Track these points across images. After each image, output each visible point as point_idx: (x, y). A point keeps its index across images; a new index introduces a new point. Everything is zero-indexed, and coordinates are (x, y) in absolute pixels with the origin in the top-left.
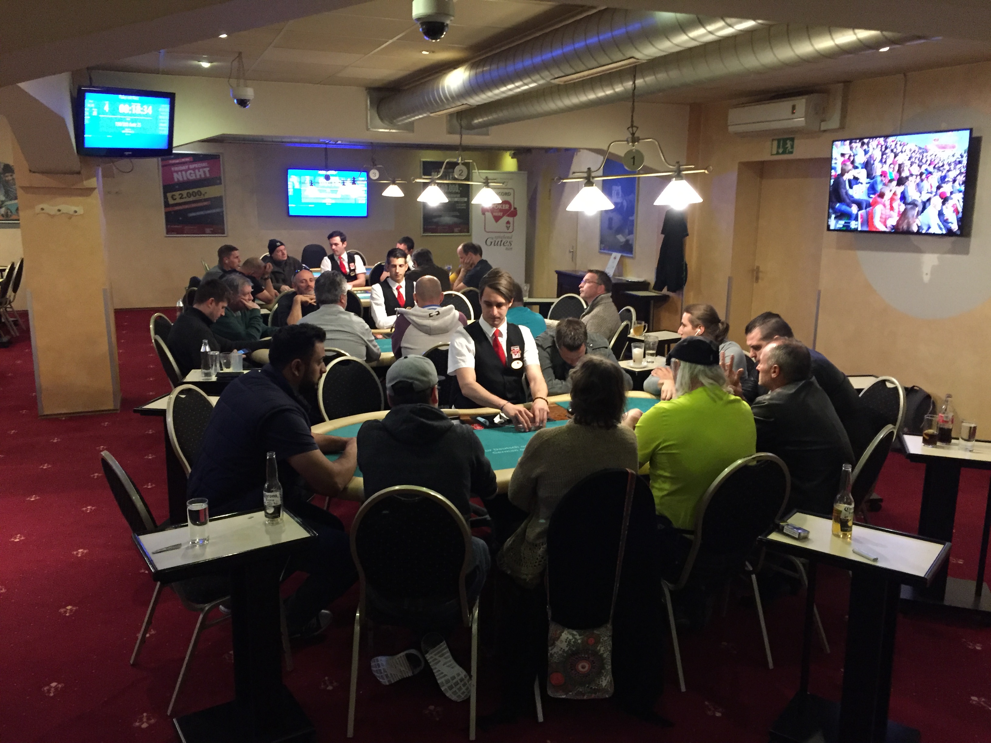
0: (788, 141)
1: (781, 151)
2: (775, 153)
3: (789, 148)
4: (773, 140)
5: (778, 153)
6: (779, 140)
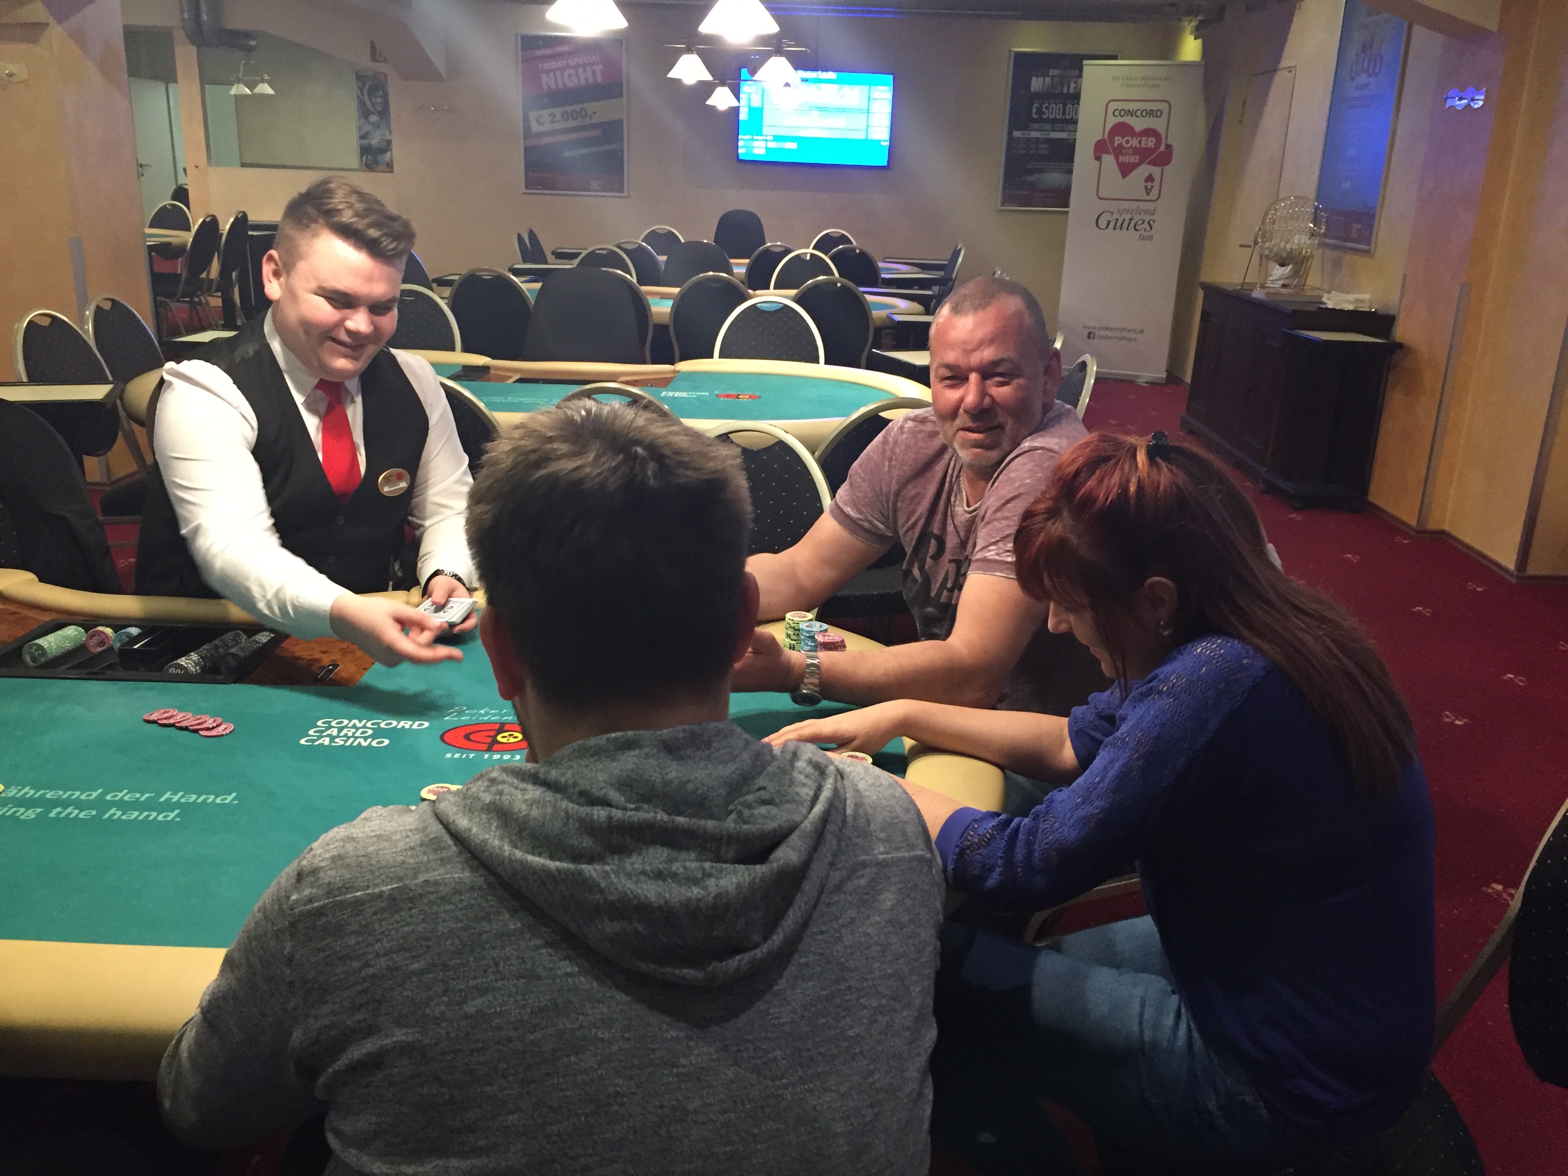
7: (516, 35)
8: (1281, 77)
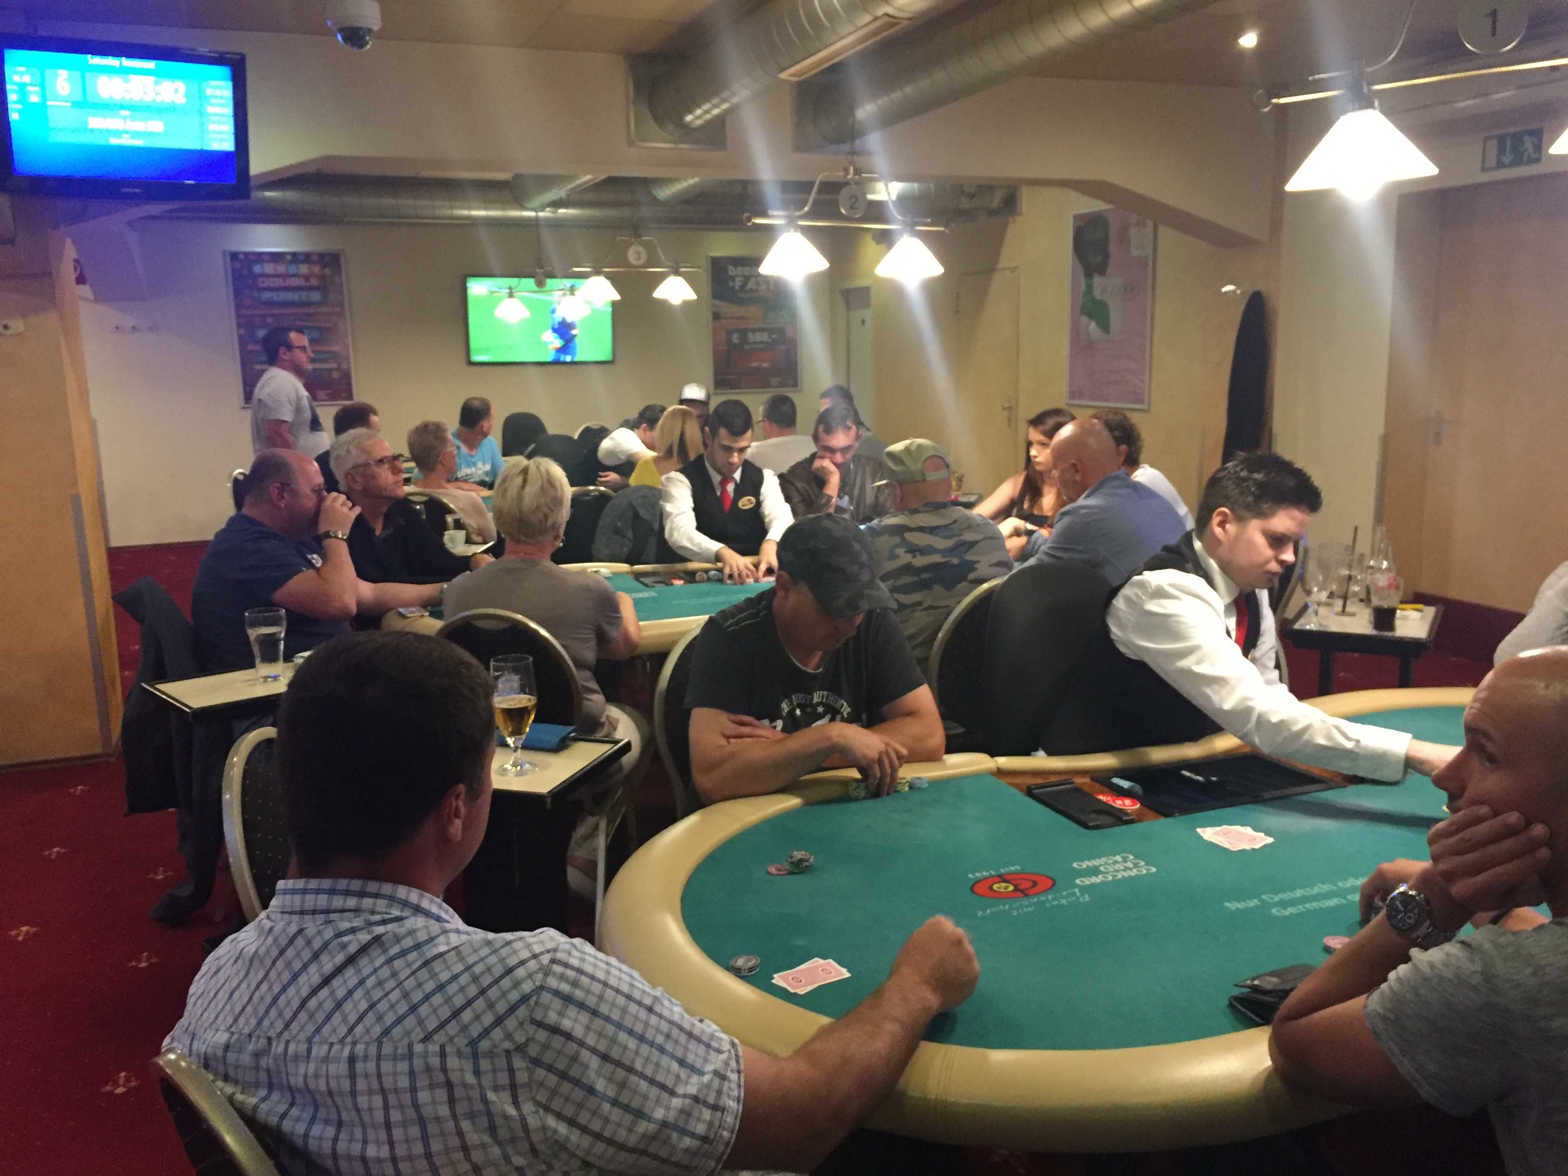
0: (1526, 138)
1: (1507, 159)
2: (1494, 164)
3: (1531, 149)
4: (1486, 139)
5: (1500, 165)
6: (1502, 139)
7: (224, 252)
8: (998, 279)
